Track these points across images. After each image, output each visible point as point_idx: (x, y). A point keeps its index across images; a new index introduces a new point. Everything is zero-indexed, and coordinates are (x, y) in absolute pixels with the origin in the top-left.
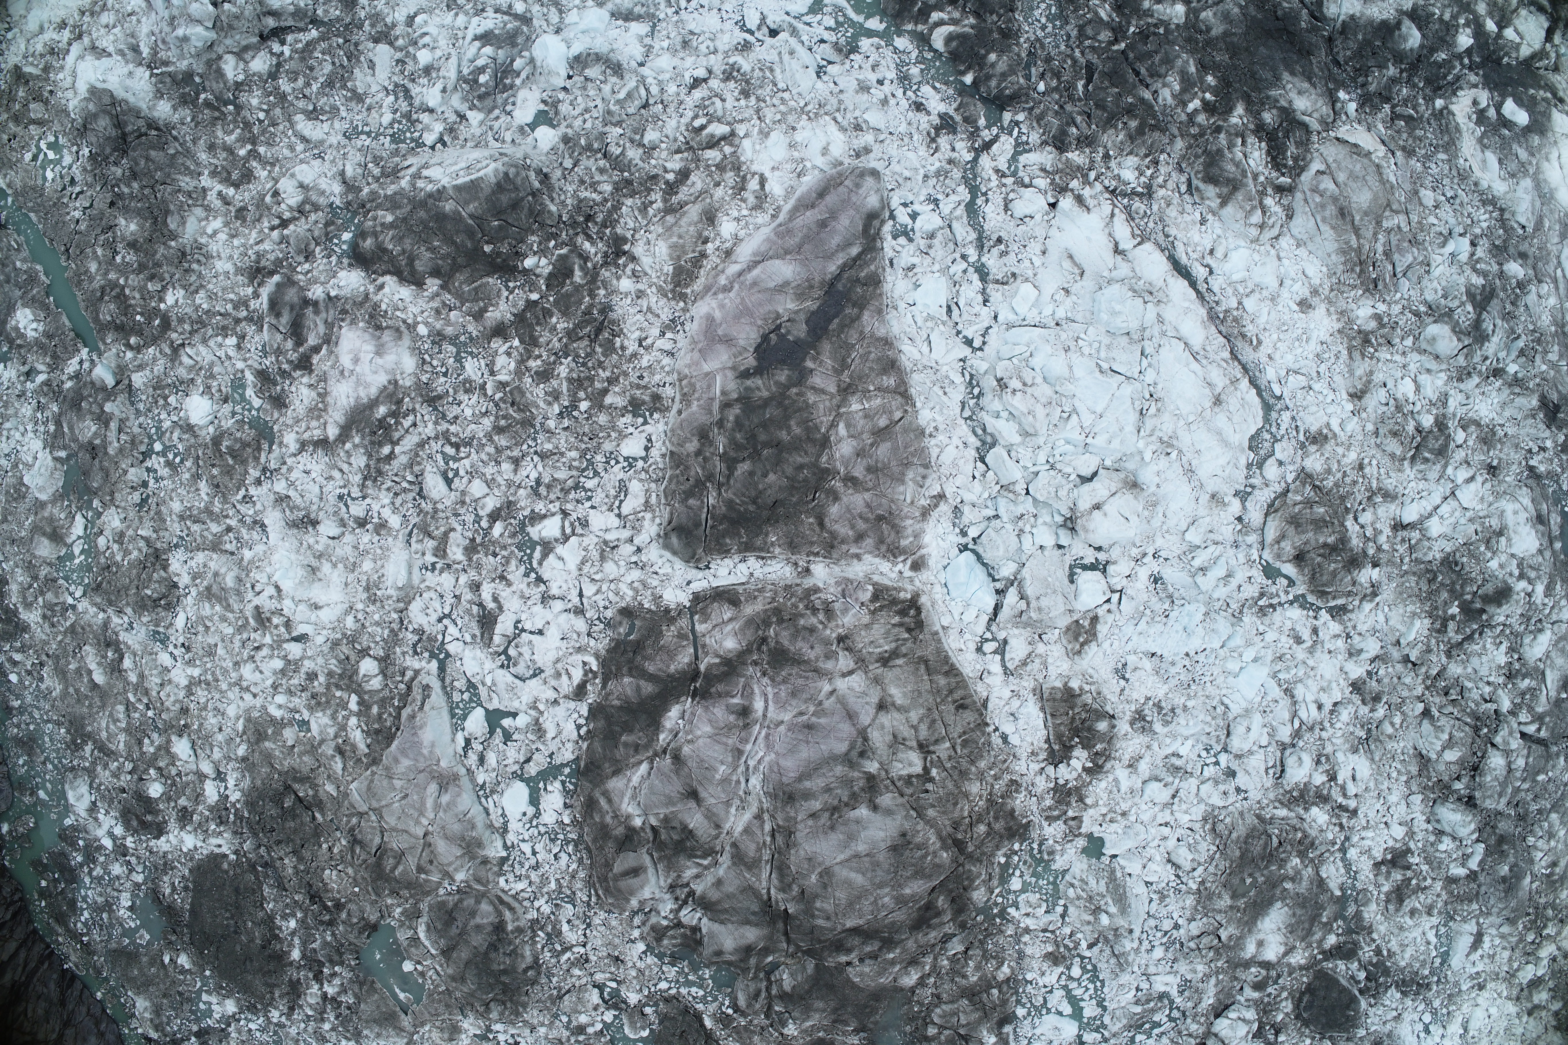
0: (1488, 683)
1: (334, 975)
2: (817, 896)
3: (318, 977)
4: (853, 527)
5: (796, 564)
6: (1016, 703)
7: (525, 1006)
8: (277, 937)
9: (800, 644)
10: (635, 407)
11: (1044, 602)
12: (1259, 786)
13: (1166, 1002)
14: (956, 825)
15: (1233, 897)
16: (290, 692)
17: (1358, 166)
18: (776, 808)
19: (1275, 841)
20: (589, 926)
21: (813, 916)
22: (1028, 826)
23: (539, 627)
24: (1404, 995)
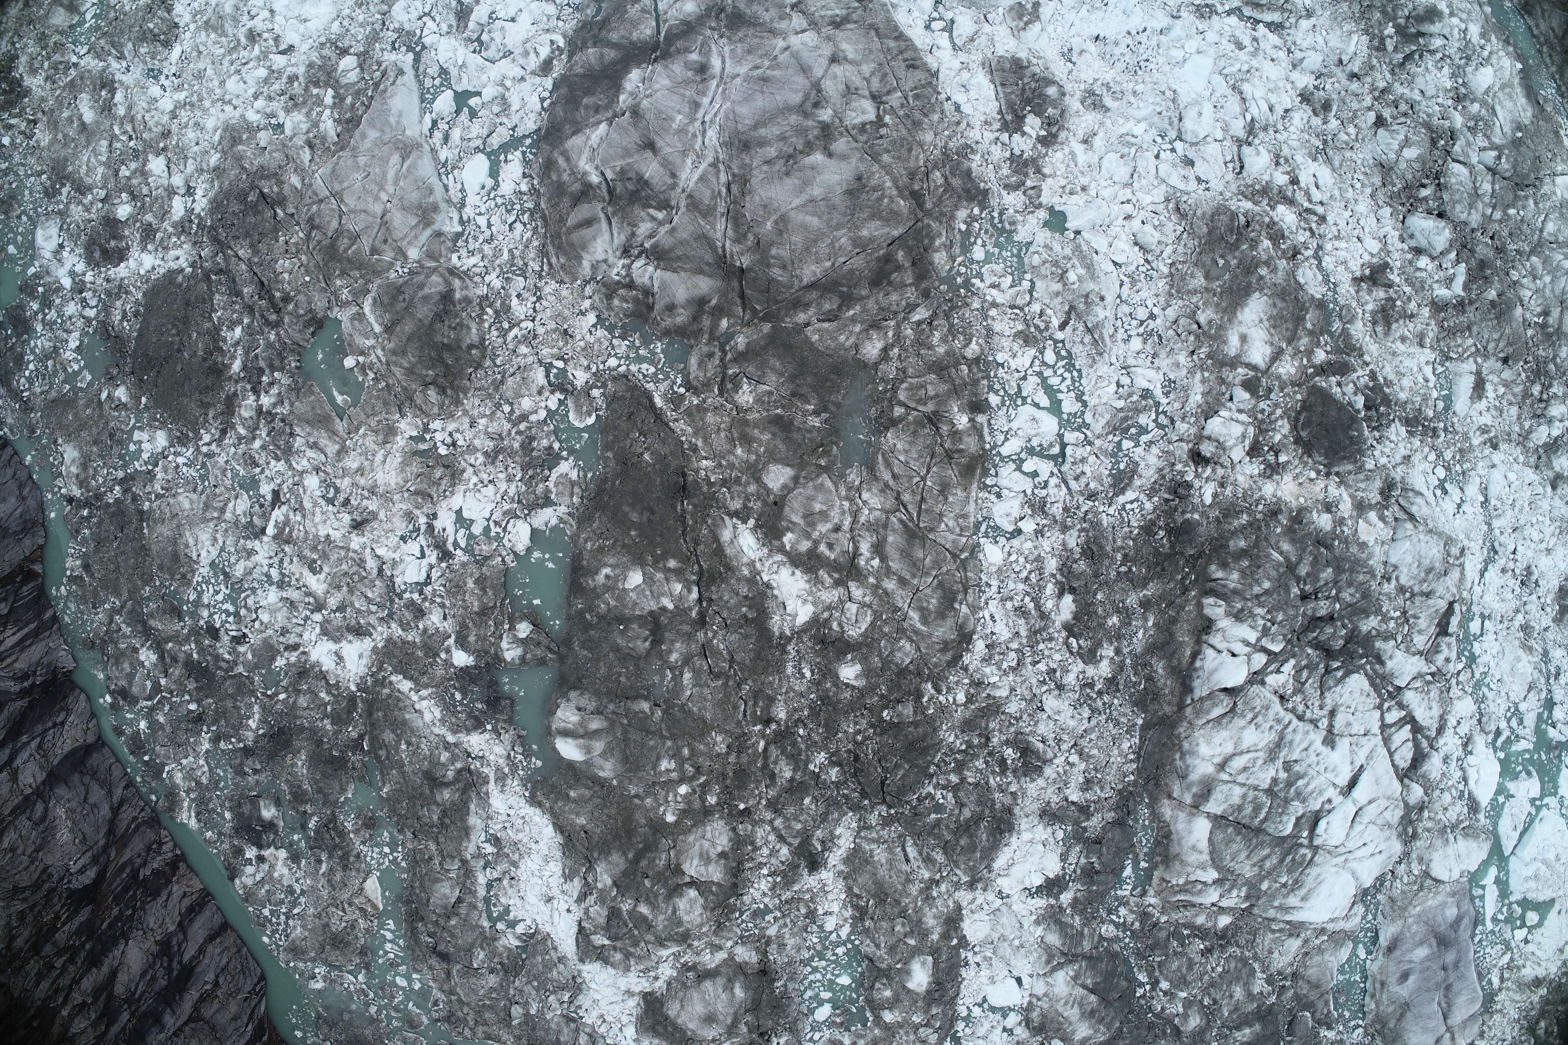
1: (271, 384)
2: (772, 244)
3: (256, 391)
6: (965, 75)
7: (465, 391)
8: (220, 349)
9: (755, 7)
12: (1220, 178)
13: (1150, 402)
14: (912, 175)
15: (1207, 277)
16: (270, 98)
18: (731, 157)
19: (1242, 219)
20: (539, 299)
21: (769, 266)
22: (986, 193)
23: (512, 14)
24: (1411, 434)
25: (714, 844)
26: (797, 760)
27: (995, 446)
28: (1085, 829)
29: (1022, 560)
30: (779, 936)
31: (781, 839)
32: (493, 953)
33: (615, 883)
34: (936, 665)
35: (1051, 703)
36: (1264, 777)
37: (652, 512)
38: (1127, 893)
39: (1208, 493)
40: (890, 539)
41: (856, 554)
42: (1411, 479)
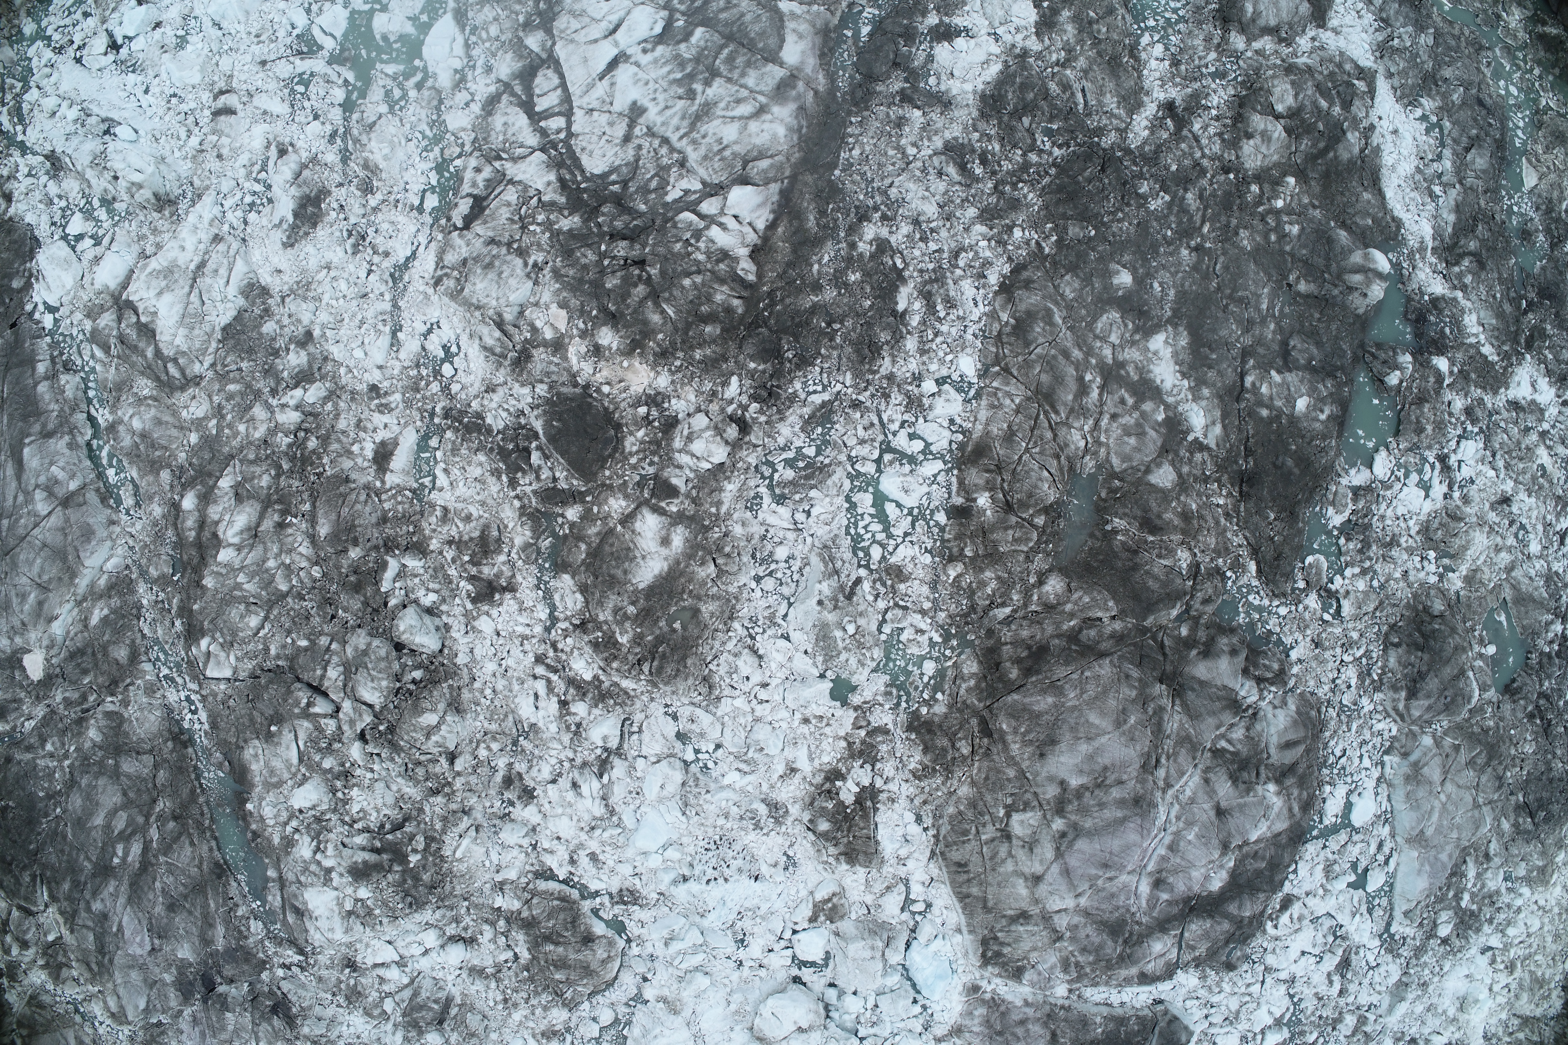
0: (372, 770)
1: (1551, 643)
2: (1133, 702)
3: (1564, 640)
4: (1027, 1031)
5: (1079, 997)
6: (903, 853)
7: (1408, 606)
9: (1097, 940)
11: (868, 954)
12: (652, 718)
13: (778, 491)
14: (988, 753)
15: (697, 611)
18: (1152, 793)
19: (646, 668)
20: (1333, 681)
21: (1140, 680)
22: (910, 728)
23: (1303, 959)
24: (479, 416)
25: (1256, 148)
26: (1178, 205)
27: (947, 471)
28: (906, 80)
29: (941, 354)
30: (1208, 49)
31: (1197, 139)
32: (1445, 96)
33: (1344, 133)
34: (1038, 268)
35: (931, 210)
36: (718, 89)
37: (1274, 464)
38: (868, 10)
39: (733, 388)
40: (1070, 397)
41: (1102, 388)
42: (490, 367)
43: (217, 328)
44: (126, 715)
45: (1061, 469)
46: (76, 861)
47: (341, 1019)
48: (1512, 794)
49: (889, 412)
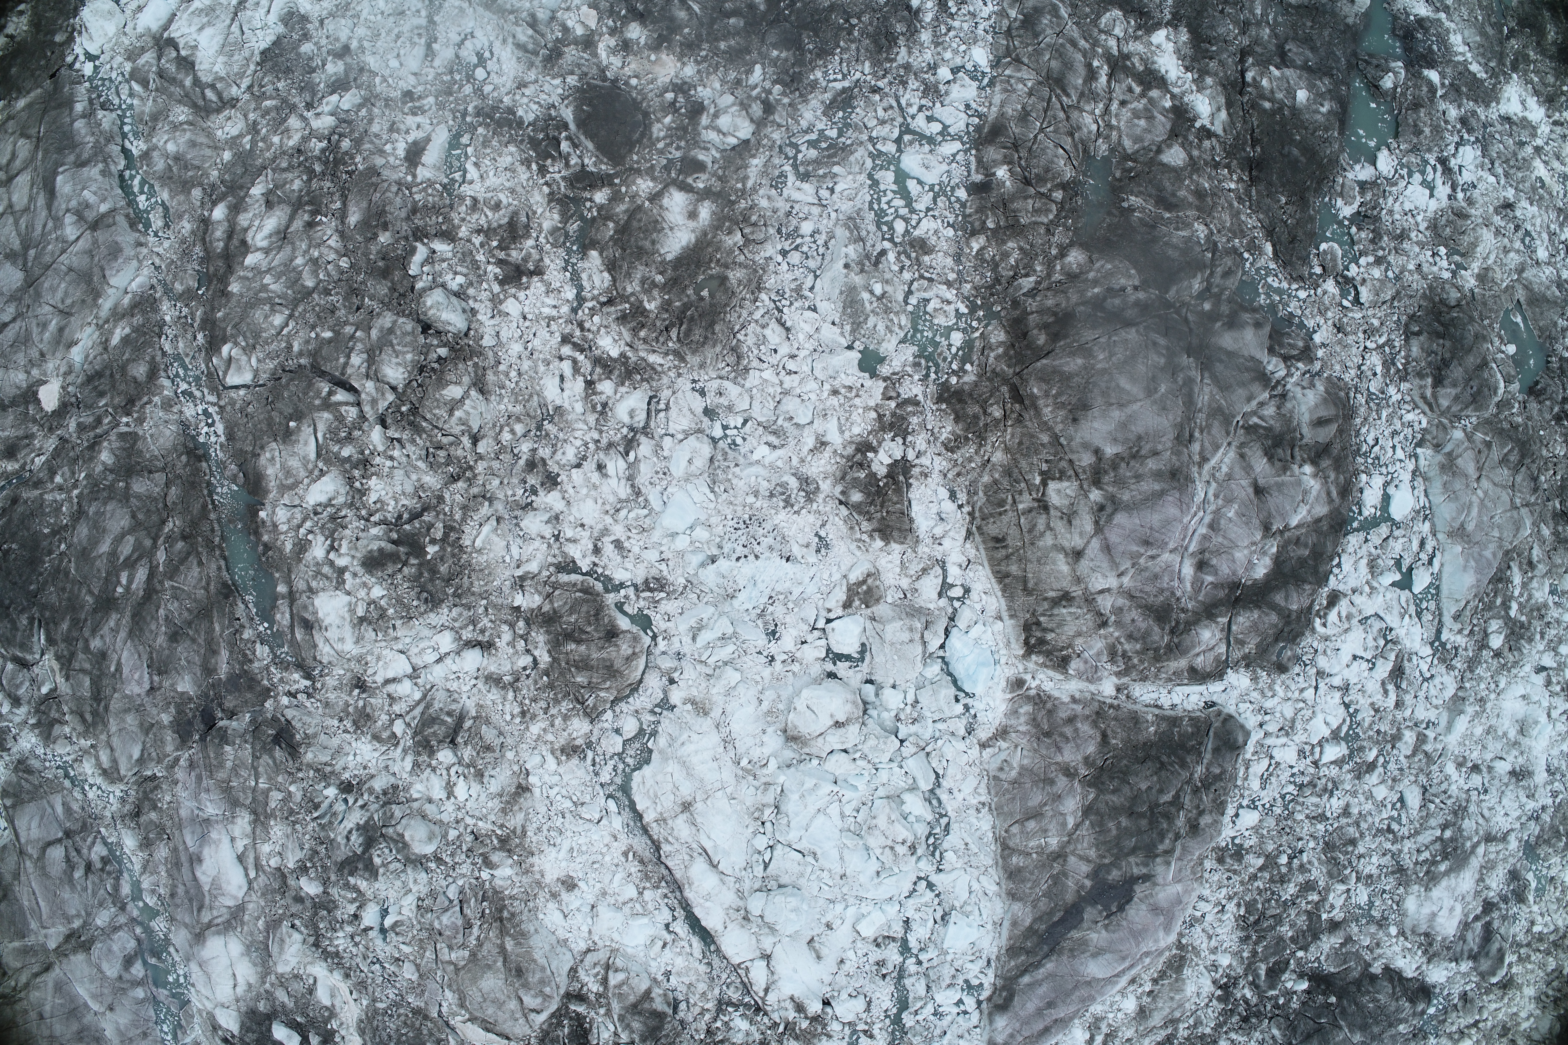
0: (392, 458)
2: (1162, 369)
4: (1076, 730)
5: (1128, 697)
6: (938, 531)
7: (1424, 297)
9: (1143, 625)
10: (1239, 853)
11: (906, 636)
12: (679, 394)
13: (802, 169)
14: (1020, 420)
15: (724, 279)
16: (1559, 623)
17: (490, 1011)
18: (1188, 467)
19: (674, 334)
20: (1359, 367)
21: (1168, 349)
22: (939, 400)
23: (1355, 663)
24: (511, 111)
27: (966, 151)
29: (954, 45)
37: (1281, 153)
39: (757, 75)
40: (1080, 81)
41: (1110, 76)
42: (521, 68)
43: (257, 52)
44: (141, 433)
45: (1075, 146)
46: (78, 597)
47: (347, 748)
48: (1548, 500)
49: (907, 96)
